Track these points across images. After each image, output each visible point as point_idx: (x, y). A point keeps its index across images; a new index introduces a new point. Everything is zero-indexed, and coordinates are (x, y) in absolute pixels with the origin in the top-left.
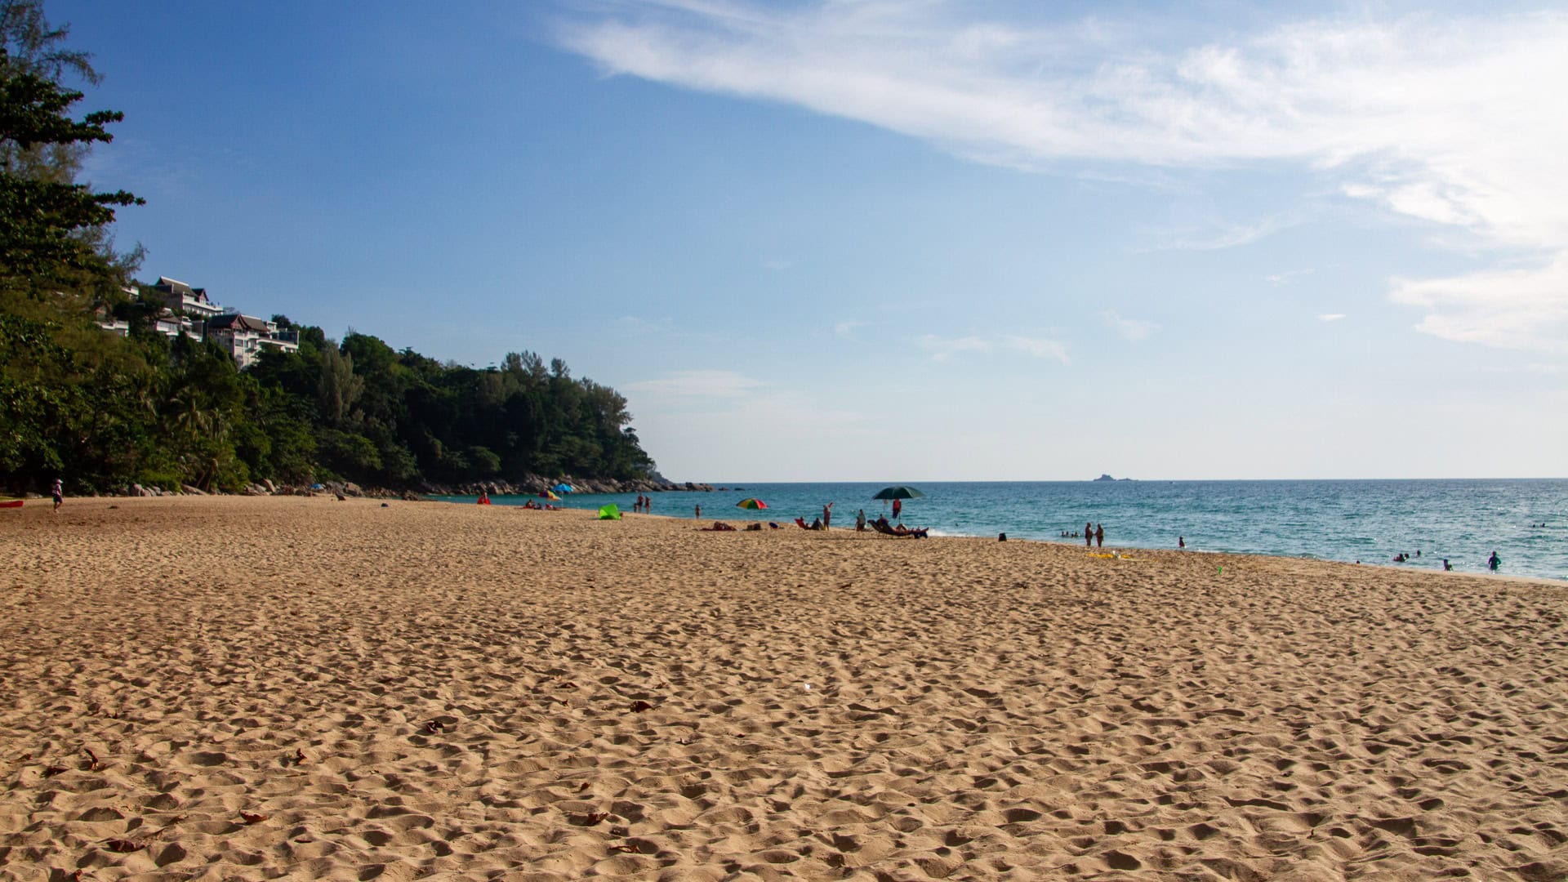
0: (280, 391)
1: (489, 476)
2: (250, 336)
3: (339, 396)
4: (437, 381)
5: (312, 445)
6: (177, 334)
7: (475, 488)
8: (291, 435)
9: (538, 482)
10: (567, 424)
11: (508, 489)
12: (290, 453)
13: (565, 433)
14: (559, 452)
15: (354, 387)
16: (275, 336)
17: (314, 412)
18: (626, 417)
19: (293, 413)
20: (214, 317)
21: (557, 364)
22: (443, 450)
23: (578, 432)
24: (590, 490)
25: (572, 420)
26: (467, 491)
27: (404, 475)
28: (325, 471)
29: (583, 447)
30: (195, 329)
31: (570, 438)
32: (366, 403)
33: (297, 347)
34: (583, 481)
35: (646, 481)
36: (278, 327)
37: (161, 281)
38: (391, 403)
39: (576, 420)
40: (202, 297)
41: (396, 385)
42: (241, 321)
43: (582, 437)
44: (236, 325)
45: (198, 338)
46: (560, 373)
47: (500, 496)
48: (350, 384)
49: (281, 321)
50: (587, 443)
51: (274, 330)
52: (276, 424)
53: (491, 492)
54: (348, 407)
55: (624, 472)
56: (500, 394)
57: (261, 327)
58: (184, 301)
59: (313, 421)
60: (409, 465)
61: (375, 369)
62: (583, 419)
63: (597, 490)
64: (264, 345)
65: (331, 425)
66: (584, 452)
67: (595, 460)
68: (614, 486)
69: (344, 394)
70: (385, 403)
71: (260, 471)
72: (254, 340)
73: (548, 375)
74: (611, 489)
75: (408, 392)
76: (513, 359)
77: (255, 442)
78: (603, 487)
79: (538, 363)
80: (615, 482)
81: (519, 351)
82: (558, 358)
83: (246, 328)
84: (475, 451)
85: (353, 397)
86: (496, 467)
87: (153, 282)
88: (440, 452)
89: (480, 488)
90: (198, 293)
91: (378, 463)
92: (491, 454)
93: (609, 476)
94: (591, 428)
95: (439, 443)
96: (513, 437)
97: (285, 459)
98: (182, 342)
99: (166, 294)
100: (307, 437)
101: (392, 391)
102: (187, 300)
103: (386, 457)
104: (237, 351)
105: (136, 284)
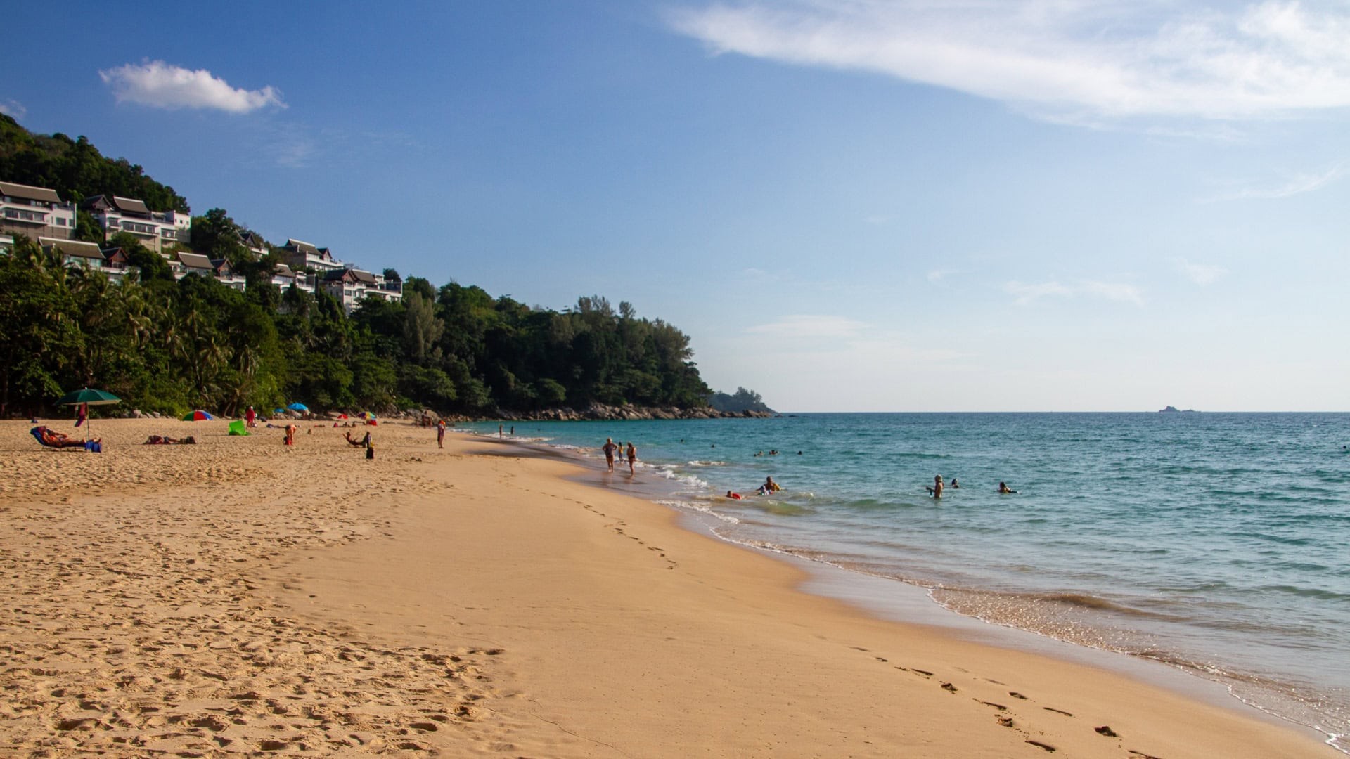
0: (368, 332)
1: (556, 405)
2: (357, 287)
3: (421, 336)
4: (517, 323)
5: (392, 378)
6: (289, 286)
7: (544, 415)
8: (372, 370)
9: (600, 409)
10: (630, 358)
11: (574, 415)
12: (371, 384)
13: (628, 367)
14: (620, 384)
15: (434, 328)
16: (382, 287)
17: (399, 350)
18: (688, 353)
19: (380, 351)
20: (330, 272)
21: (624, 307)
22: (516, 382)
23: (640, 365)
24: (650, 416)
25: (638, 356)
26: (536, 417)
27: (480, 403)
28: (405, 400)
29: (645, 379)
30: (308, 282)
31: (631, 371)
32: (445, 343)
33: (400, 295)
34: (644, 409)
35: (706, 409)
36: (385, 279)
37: (289, 243)
38: (470, 341)
39: (641, 356)
40: (326, 255)
41: (476, 327)
42: (352, 274)
43: (644, 370)
44: (346, 277)
45: (310, 290)
46: (627, 314)
47: (565, 421)
48: (430, 326)
49: (390, 275)
50: (648, 376)
51: (381, 281)
52: (359, 360)
53: (557, 418)
54: (430, 346)
55: (685, 401)
56: (566, 334)
57: (370, 279)
58: (308, 259)
59: (398, 358)
60: (483, 396)
61: (457, 313)
62: (647, 354)
63: (656, 417)
64: (370, 294)
65: (415, 361)
66: (646, 384)
67: (656, 390)
68: (674, 413)
69: (426, 334)
70: (464, 342)
71: (342, 401)
72: (361, 291)
73: (617, 317)
74: (671, 416)
75: (487, 333)
76: (584, 303)
77: (337, 376)
78: (662, 414)
79: (606, 306)
80: (676, 409)
81: (590, 296)
82: (626, 301)
83: (356, 279)
84: (544, 383)
85: (433, 338)
86: (562, 397)
87: (283, 244)
88: (513, 384)
89: (547, 415)
90: (322, 252)
91: (453, 394)
92: (558, 385)
93: (672, 404)
94: (654, 363)
95: (512, 376)
96: (578, 370)
97: (366, 390)
98: (293, 293)
99: (292, 253)
100: (387, 371)
101: (472, 332)
102: (310, 258)
103: (461, 388)
104: (347, 299)
105: (267, 246)
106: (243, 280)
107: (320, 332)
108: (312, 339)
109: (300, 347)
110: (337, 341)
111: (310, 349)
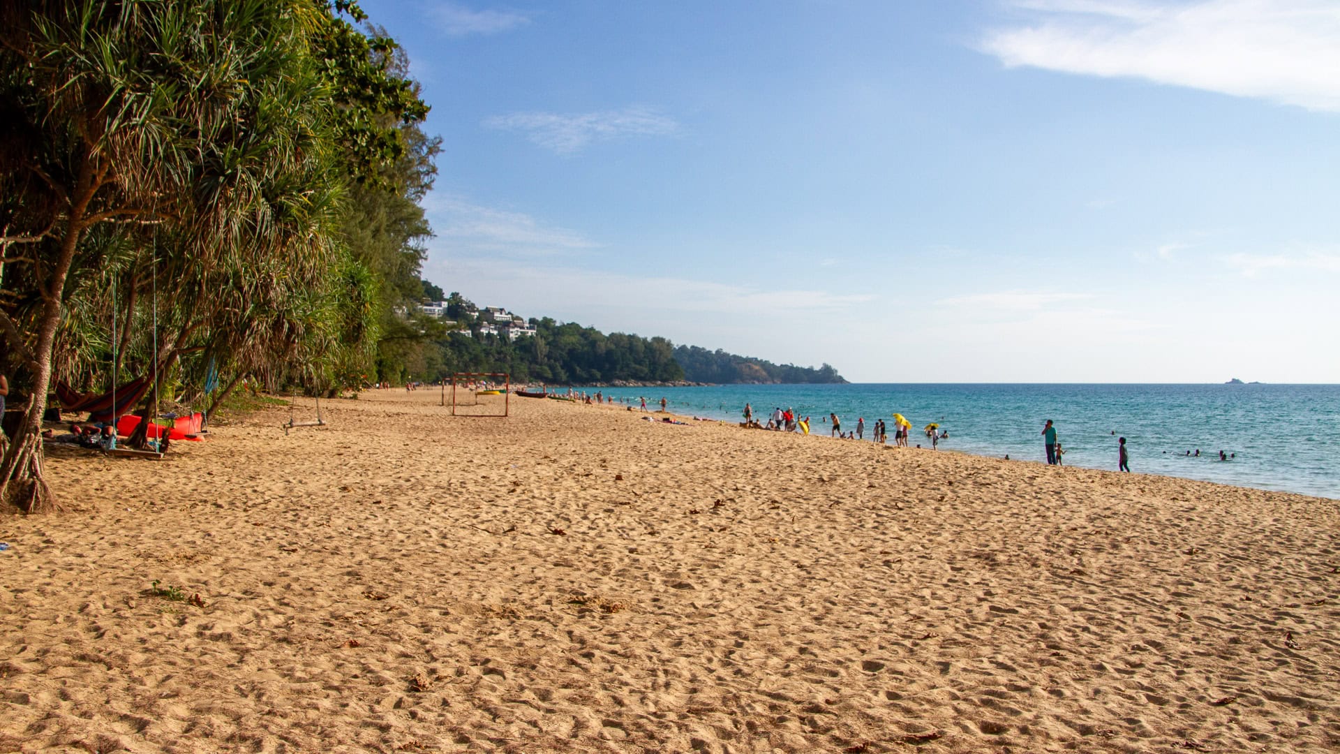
0: (518, 351)
1: (597, 380)
2: (516, 329)
3: (539, 353)
5: (526, 370)
6: (487, 332)
8: (518, 367)
9: (617, 382)
10: (635, 360)
13: (632, 364)
15: (545, 350)
16: (528, 328)
17: (530, 359)
19: (522, 359)
20: (505, 321)
22: (580, 371)
23: (639, 363)
24: (641, 385)
30: (495, 329)
32: (549, 356)
34: (640, 382)
35: (676, 382)
37: (487, 308)
38: (560, 354)
39: (641, 358)
40: (504, 313)
41: (564, 348)
42: (514, 322)
44: (512, 324)
45: (496, 333)
48: (543, 349)
49: (532, 322)
51: (528, 325)
52: (514, 364)
54: (542, 357)
56: (602, 350)
57: (522, 324)
59: (529, 362)
60: (564, 376)
61: (556, 342)
62: (644, 357)
63: (645, 386)
64: (521, 332)
65: (537, 363)
66: (642, 371)
68: (656, 384)
69: (542, 352)
70: (558, 354)
72: (518, 331)
75: (569, 350)
78: (648, 384)
80: (659, 382)
83: (516, 325)
84: (592, 371)
85: (545, 353)
86: (599, 377)
87: (485, 309)
88: (578, 372)
90: (502, 311)
91: (551, 376)
92: (598, 372)
93: (657, 380)
94: (647, 362)
95: (578, 368)
96: (607, 366)
97: (516, 375)
98: (489, 335)
99: (487, 314)
100: (524, 367)
101: (562, 350)
102: (497, 315)
103: (555, 374)
104: (511, 335)
105: (478, 310)
106: (470, 332)
107: (499, 353)
108: (496, 356)
109: (492, 360)
110: (505, 357)
111: (496, 360)
